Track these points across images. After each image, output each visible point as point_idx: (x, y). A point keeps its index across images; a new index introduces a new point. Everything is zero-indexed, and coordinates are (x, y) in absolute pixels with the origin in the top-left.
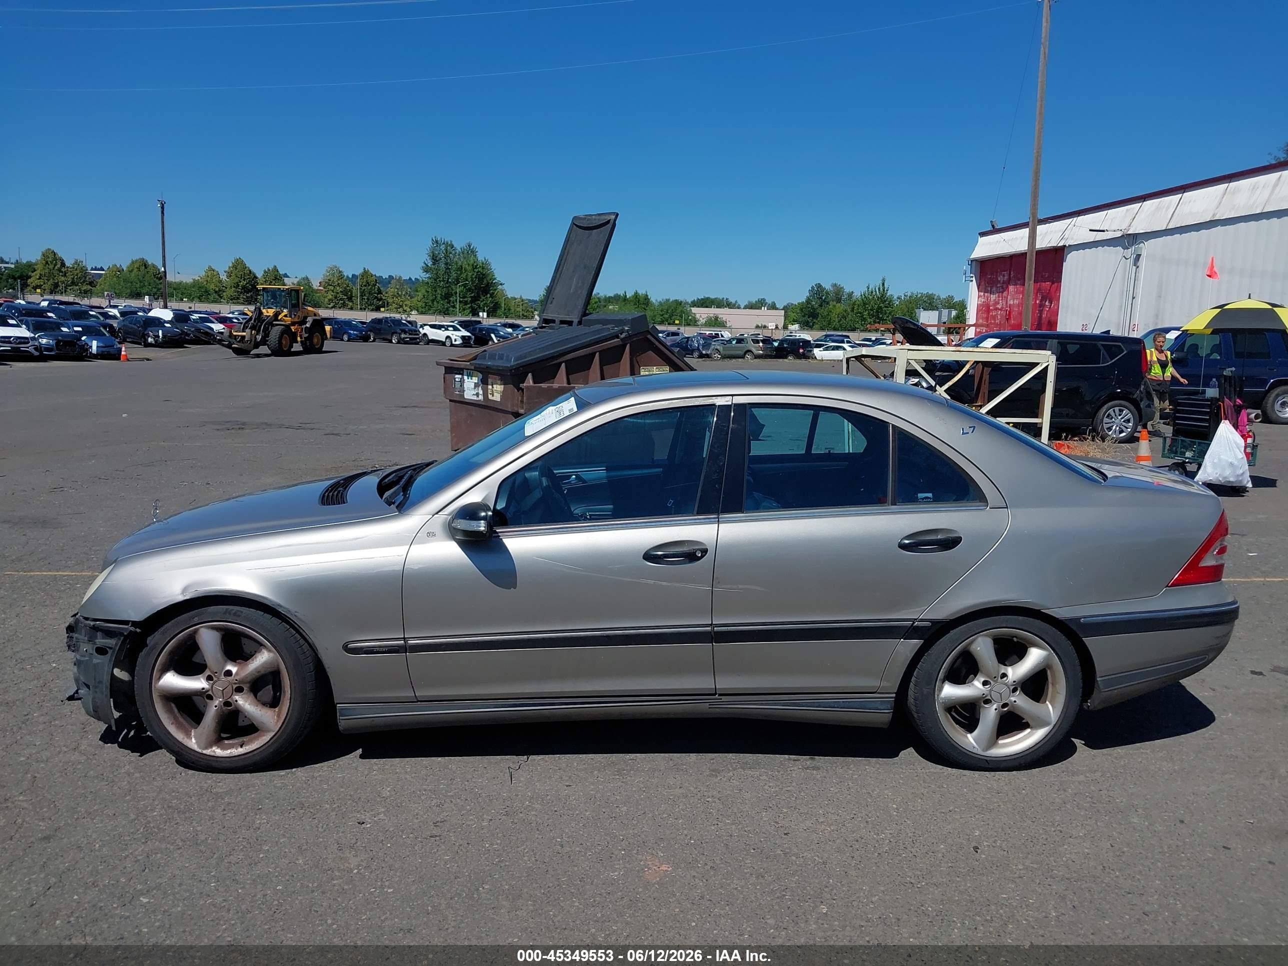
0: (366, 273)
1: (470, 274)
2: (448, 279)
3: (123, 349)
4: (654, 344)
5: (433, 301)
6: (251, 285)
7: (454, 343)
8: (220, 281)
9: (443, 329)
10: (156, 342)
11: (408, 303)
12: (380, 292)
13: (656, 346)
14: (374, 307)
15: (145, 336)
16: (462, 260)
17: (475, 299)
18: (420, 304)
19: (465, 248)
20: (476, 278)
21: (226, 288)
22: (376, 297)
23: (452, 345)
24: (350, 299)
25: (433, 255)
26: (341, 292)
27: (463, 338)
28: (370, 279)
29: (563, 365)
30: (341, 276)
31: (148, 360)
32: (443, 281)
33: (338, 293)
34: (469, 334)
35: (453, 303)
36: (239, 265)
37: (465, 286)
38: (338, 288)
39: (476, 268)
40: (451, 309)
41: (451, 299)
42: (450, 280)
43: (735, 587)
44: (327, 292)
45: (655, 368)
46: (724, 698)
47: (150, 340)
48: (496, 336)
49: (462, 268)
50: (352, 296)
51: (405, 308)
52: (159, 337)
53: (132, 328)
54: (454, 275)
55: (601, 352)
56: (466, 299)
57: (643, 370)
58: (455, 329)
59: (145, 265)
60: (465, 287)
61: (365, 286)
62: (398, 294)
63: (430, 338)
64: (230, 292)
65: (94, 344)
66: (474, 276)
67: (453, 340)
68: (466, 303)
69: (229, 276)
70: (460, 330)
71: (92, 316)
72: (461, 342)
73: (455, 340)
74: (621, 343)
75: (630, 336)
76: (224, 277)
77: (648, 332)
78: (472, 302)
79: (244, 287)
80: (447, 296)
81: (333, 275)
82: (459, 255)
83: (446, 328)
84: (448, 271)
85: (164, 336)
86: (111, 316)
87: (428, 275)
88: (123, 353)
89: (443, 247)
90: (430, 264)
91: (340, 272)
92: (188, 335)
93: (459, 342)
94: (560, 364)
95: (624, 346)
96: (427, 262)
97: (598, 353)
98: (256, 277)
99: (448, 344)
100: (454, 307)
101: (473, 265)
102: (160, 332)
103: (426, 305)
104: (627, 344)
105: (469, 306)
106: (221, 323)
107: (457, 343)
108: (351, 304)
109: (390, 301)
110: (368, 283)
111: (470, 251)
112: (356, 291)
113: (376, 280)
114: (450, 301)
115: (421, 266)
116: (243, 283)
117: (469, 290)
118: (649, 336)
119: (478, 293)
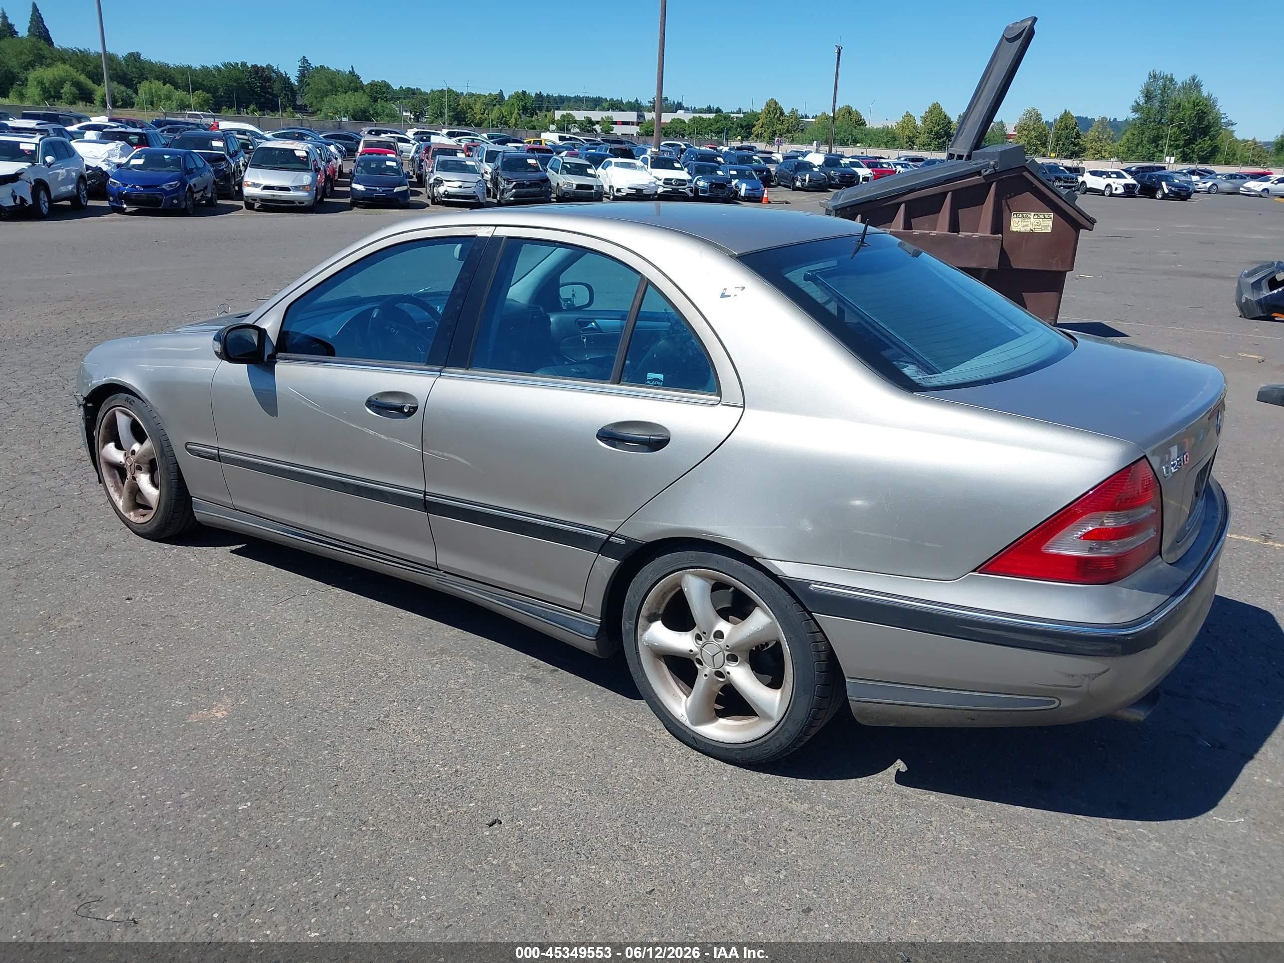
0: (1066, 115)
1: (1188, 113)
2: (1161, 118)
3: (766, 192)
4: (1032, 183)
5: (1138, 145)
6: (945, 131)
7: (1114, 192)
8: (915, 127)
9: (1105, 176)
10: (802, 186)
11: (1108, 148)
12: (1078, 136)
13: (1036, 186)
14: (1069, 154)
15: (794, 180)
16: (1182, 96)
17: (1188, 143)
18: (1121, 149)
19: (1188, 82)
20: (1195, 116)
21: (920, 134)
22: (1073, 143)
23: (1111, 195)
24: (1044, 144)
25: (1148, 92)
26: (1036, 137)
27: (1126, 186)
28: (1070, 122)
29: (903, 206)
30: (1038, 117)
31: (787, 203)
32: (1154, 121)
33: (1031, 138)
34: (1134, 182)
35: (1162, 146)
36: (936, 109)
37: (1179, 126)
38: (1033, 133)
39: (1198, 105)
40: (1158, 154)
41: (1160, 142)
42: (1163, 121)
43: (441, 453)
44: (1020, 137)
45: (1033, 214)
46: (449, 577)
47: (798, 184)
48: (1167, 185)
49: (1180, 106)
50: (1046, 142)
51: (1103, 154)
52: (805, 180)
53: (785, 172)
54: (1169, 114)
55: (955, 193)
56: (1178, 143)
57: (1015, 216)
58: (1119, 176)
59: (850, 113)
60: (1179, 128)
61: (1063, 130)
62: (1098, 138)
63: (1088, 187)
64: (923, 138)
65: (744, 187)
66: (1192, 115)
67: (1114, 189)
68: (1177, 147)
69: (924, 122)
70: (1125, 178)
71: (756, 161)
72: (1123, 191)
73: (1116, 189)
74: (983, 181)
75: (996, 173)
76: (919, 123)
77: (1024, 168)
78: (1185, 146)
79: (937, 133)
80: (1156, 140)
81: (1030, 118)
82: (1179, 90)
83: (1108, 175)
84: (1162, 109)
85: (810, 180)
86: (774, 161)
87: (1137, 116)
88: (765, 196)
89: (1161, 82)
90: (1142, 101)
91: (1038, 115)
92: (833, 179)
93: (1121, 190)
94: (900, 204)
95: (986, 187)
96: (1138, 100)
97: (950, 193)
98: (950, 122)
99: (1107, 193)
100: (1162, 151)
101: (1194, 102)
102: (808, 176)
103: (1129, 150)
104: (993, 182)
105: (1180, 150)
106: (869, 167)
107: (1118, 192)
108: (1044, 150)
109: (1089, 146)
110: (1066, 127)
111: (1194, 85)
112: (1051, 138)
113: (1076, 123)
114: (1158, 145)
115: (1130, 105)
116: (937, 128)
117: (1185, 131)
118: (1026, 174)
119: (1194, 135)
